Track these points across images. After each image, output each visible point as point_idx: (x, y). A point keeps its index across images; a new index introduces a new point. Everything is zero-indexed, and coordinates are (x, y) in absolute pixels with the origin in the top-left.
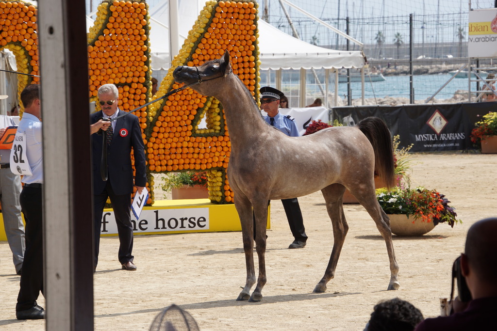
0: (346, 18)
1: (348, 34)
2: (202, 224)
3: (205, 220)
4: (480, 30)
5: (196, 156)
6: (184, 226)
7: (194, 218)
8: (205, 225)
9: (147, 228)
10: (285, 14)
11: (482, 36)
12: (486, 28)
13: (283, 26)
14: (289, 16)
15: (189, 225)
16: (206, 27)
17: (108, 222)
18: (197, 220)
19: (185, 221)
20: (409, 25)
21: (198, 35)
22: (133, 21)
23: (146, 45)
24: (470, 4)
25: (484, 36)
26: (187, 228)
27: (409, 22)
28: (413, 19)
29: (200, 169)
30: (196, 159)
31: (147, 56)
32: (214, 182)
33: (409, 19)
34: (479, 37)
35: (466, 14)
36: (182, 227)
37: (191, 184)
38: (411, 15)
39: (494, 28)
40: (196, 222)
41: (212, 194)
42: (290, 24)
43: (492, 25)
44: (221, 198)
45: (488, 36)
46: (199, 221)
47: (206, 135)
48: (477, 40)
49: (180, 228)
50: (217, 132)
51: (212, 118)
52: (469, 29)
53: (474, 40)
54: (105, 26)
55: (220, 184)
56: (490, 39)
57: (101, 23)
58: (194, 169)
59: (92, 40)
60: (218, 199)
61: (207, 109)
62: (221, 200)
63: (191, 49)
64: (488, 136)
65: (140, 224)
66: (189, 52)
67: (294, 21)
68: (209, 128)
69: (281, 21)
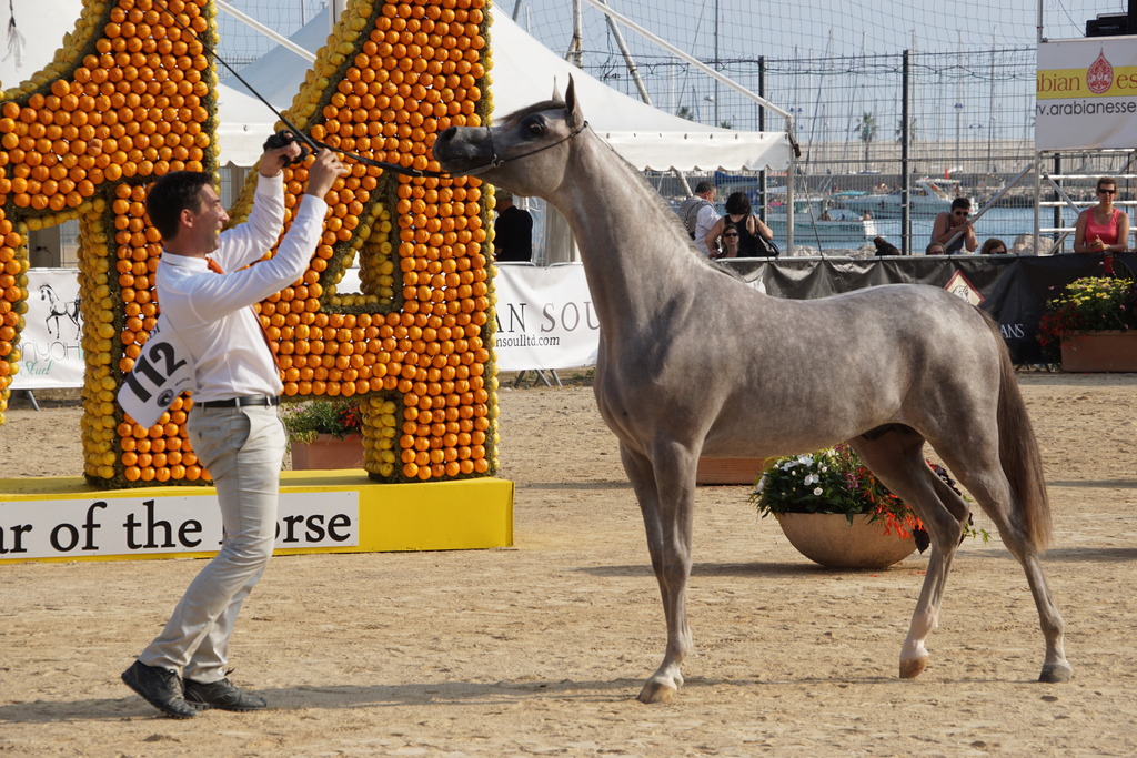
0: (757, 59)
1: (761, 95)
2: (339, 531)
3: (347, 522)
4: (1062, 87)
5: (330, 360)
6: (295, 537)
7: (321, 518)
8: (348, 535)
9: (200, 541)
10: (621, 48)
11: (1065, 102)
12: (1075, 82)
13: (615, 76)
14: (628, 53)
15: (307, 533)
16: (358, 39)
17: (98, 526)
18: (327, 521)
19: (296, 524)
20: (901, 77)
21: (338, 59)
22: (172, 20)
23: (206, 83)
24: (1040, 28)
25: (1071, 102)
26: (302, 542)
27: (901, 68)
28: (910, 62)
29: (341, 393)
30: (329, 370)
31: (208, 110)
32: (376, 429)
33: (901, 63)
34: (1058, 103)
35: (1032, 52)
36: (290, 538)
37: (340, 432)
38: (906, 53)
39: (1094, 84)
40: (325, 527)
41: (371, 456)
42: (632, 71)
43: (1089, 78)
44: (391, 468)
45: (1079, 101)
46: (332, 525)
47: (357, 311)
48: (1054, 110)
49: (285, 541)
50: (385, 301)
51: (373, 268)
52: (1038, 84)
53: (1047, 110)
54: (101, 32)
55: (390, 433)
56: (1084, 109)
57: (90, 23)
58: (326, 393)
59: (67, 65)
60: (386, 471)
61: (360, 242)
62: (393, 473)
63: (320, 94)
64: (1077, 332)
65: (182, 530)
66: (317, 100)
67: (639, 65)
68: (365, 294)
69: (611, 64)
